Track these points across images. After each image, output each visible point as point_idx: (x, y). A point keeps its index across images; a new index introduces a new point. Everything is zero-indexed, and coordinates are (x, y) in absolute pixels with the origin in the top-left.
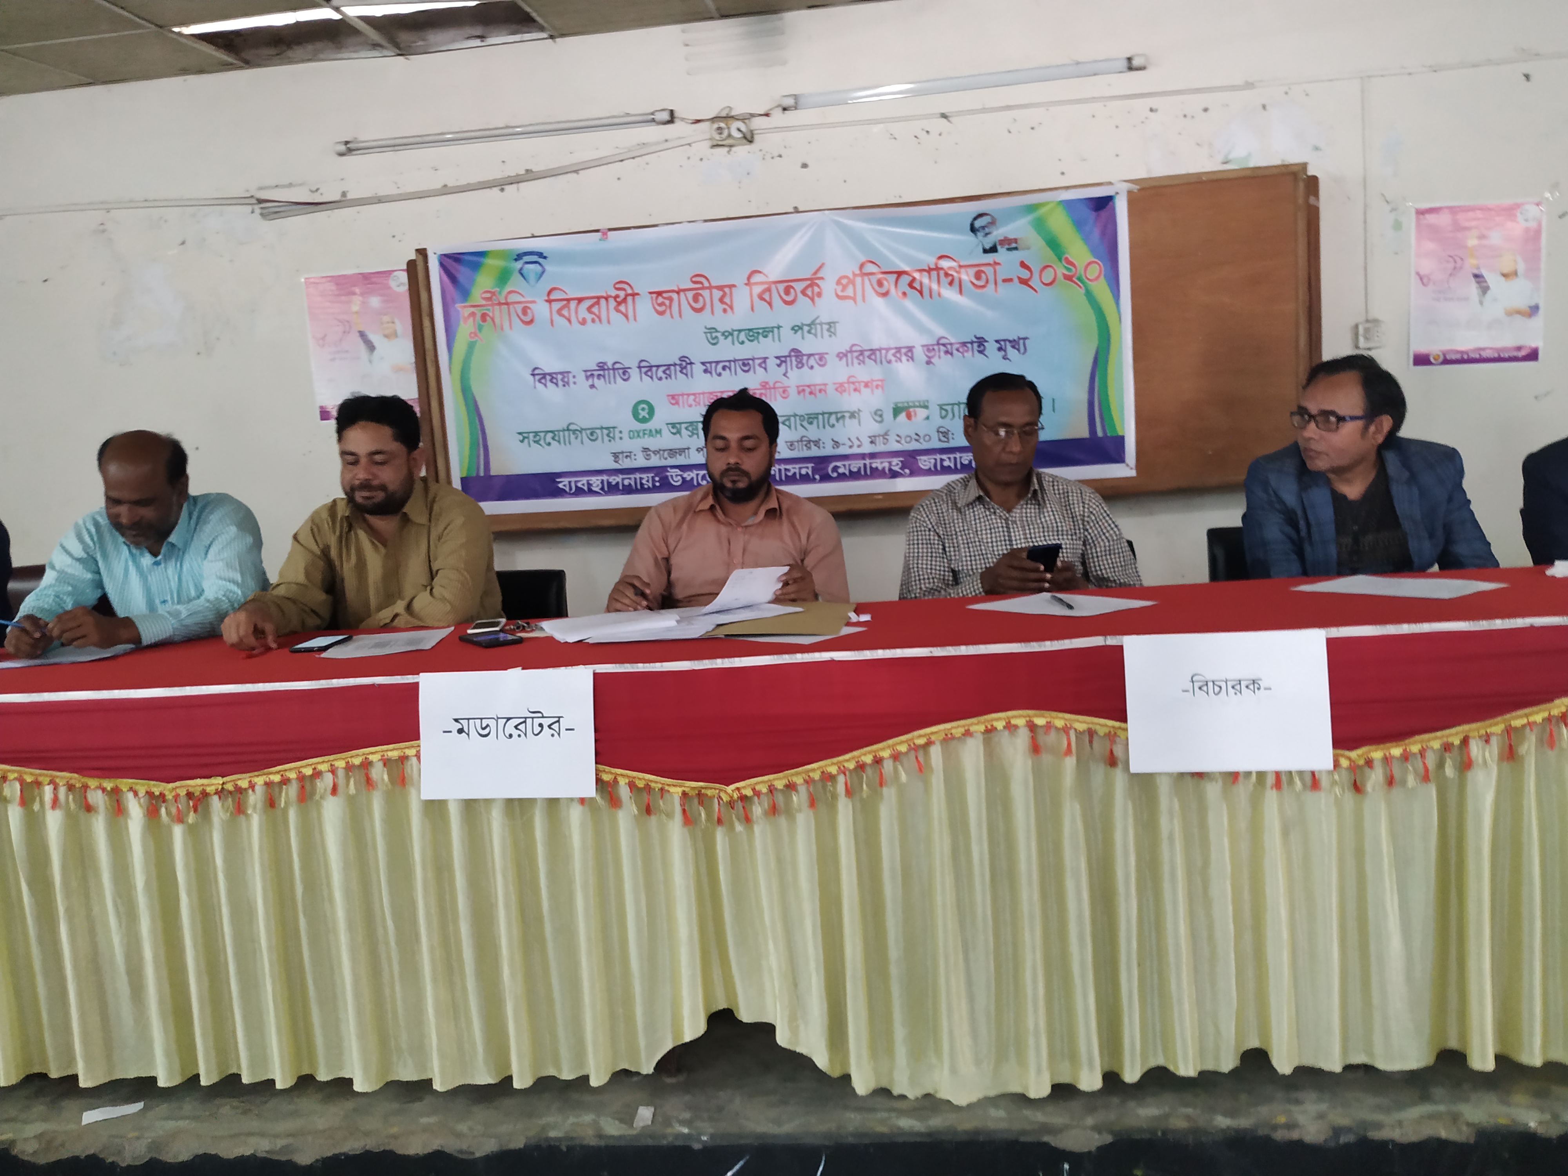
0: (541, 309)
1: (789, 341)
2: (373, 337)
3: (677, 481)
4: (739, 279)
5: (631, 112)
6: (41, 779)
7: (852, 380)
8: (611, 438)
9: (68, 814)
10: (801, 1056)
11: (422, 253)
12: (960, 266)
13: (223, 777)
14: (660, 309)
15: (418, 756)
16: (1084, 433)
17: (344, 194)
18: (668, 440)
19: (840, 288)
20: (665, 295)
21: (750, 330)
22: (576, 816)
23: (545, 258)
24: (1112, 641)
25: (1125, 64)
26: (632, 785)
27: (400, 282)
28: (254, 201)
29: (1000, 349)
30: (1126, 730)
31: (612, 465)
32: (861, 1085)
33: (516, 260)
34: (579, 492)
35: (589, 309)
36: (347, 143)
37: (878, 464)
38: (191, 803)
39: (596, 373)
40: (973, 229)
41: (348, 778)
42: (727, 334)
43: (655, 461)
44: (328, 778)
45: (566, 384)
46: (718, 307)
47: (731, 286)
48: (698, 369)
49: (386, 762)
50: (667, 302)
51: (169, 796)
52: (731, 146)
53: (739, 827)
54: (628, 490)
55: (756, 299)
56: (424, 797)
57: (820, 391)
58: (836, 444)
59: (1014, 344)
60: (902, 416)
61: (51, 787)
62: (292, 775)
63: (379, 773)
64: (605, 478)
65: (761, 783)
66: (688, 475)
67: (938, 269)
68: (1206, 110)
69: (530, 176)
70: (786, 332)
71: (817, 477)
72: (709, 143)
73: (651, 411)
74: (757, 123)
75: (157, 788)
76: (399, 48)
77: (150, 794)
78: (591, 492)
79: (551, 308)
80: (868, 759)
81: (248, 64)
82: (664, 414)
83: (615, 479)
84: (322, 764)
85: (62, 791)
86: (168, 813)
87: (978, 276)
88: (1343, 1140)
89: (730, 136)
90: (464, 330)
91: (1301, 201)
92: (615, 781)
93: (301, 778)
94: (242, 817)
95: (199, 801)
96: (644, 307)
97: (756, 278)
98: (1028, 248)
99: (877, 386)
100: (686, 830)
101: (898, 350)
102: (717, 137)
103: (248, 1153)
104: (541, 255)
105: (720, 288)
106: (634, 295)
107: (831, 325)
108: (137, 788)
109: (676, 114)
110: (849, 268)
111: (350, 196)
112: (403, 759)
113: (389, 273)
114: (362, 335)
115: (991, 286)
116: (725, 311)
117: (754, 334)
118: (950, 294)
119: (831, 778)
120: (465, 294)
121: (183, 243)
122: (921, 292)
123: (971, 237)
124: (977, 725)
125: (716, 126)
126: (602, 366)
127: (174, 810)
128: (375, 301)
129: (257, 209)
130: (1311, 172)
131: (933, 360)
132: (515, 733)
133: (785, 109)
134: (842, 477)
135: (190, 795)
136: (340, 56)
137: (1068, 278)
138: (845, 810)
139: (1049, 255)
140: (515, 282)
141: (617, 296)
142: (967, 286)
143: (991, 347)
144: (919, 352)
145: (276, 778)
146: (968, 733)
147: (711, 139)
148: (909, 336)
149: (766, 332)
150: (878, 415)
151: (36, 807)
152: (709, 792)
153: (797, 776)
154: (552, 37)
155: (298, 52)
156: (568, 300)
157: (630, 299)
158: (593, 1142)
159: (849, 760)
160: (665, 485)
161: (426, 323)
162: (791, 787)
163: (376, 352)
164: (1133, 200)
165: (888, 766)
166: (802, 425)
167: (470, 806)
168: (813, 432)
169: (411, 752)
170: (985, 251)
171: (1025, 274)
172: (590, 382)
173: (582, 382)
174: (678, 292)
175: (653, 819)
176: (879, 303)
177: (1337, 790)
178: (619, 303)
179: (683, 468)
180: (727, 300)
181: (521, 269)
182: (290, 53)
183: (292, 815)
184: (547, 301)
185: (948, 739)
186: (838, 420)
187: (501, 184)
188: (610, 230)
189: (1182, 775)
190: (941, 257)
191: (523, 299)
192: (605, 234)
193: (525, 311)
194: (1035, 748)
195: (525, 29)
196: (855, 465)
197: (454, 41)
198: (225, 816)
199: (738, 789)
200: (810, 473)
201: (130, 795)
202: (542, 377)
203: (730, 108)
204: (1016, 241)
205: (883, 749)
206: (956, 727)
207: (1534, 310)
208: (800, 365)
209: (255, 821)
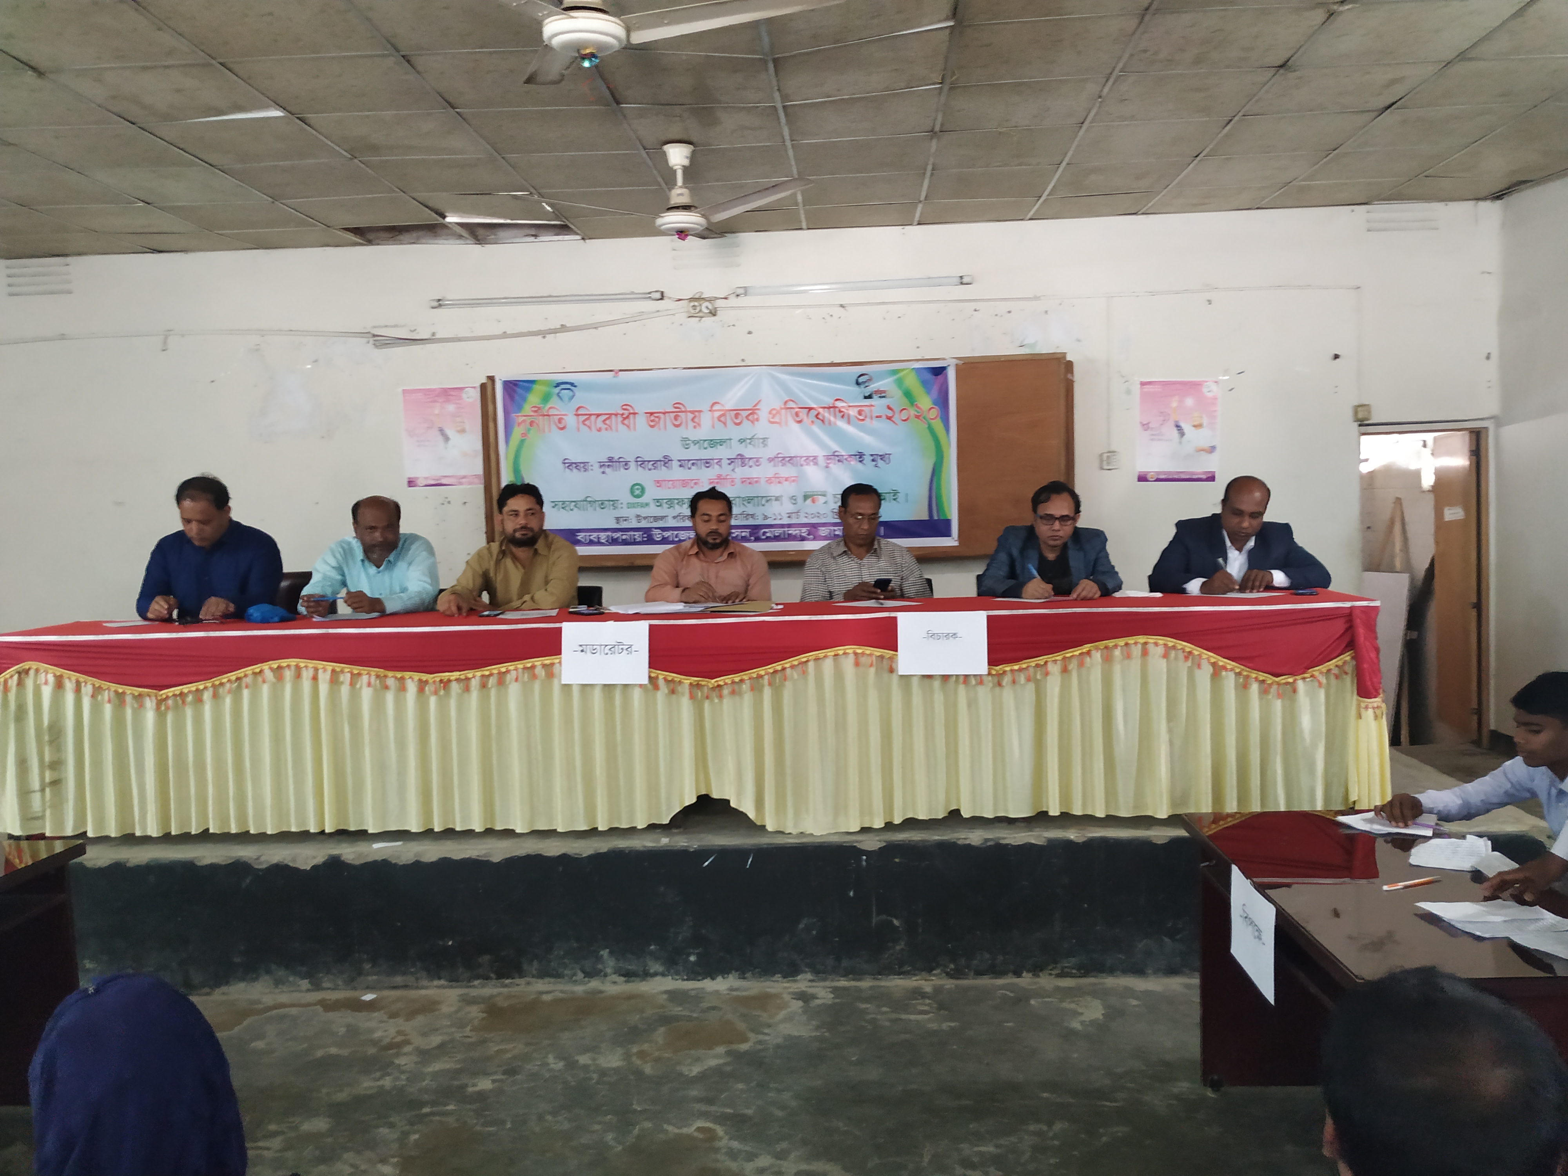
0: (571, 420)
1: (736, 449)
2: (450, 432)
3: (658, 538)
4: (705, 407)
5: (636, 291)
6: (362, 672)
7: (777, 476)
8: (615, 508)
9: (376, 690)
10: (742, 812)
11: (491, 379)
12: (850, 406)
13: (460, 671)
14: (652, 424)
15: (560, 663)
16: (925, 516)
17: (434, 334)
18: (653, 511)
19: (771, 416)
20: (656, 415)
21: (711, 440)
22: (637, 694)
23: (575, 386)
24: (893, 614)
25: (958, 280)
26: (665, 679)
27: (473, 397)
28: (370, 335)
29: (873, 460)
30: (897, 655)
31: (615, 526)
32: (770, 828)
33: (556, 387)
34: (591, 543)
35: (604, 421)
36: (439, 300)
37: (792, 531)
38: (442, 685)
39: (607, 464)
40: (858, 383)
41: (523, 673)
42: (696, 442)
43: (644, 524)
44: (514, 674)
45: (586, 470)
46: (691, 425)
47: (700, 411)
48: (675, 464)
49: (544, 666)
50: (657, 419)
51: (431, 681)
52: (702, 317)
53: (716, 701)
54: (625, 543)
55: (716, 420)
56: (563, 682)
57: (757, 482)
58: (766, 517)
59: (882, 457)
60: (809, 501)
61: (367, 676)
62: (495, 672)
63: (540, 672)
64: (609, 534)
65: (728, 679)
66: (666, 534)
67: (835, 407)
68: (1009, 312)
69: (563, 329)
70: (734, 443)
71: (753, 538)
72: (686, 315)
73: (643, 490)
74: (719, 303)
75: (425, 677)
76: (478, 240)
77: (420, 680)
78: (599, 543)
79: (578, 419)
80: (779, 668)
81: (370, 242)
82: (652, 493)
83: (616, 535)
84: (511, 666)
85: (373, 678)
86: (429, 690)
87: (860, 413)
88: (989, 844)
89: (700, 311)
90: (517, 433)
91: (1062, 377)
92: (657, 678)
93: (500, 673)
94: (466, 695)
95: (446, 684)
96: (641, 421)
97: (716, 407)
98: (892, 397)
99: (794, 481)
100: (690, 701)
101: (808, 457)
102: (693, 311)
103: (467, 856)
104: (572, 384)
105: (692, 412)
106: (635, 414)
107: (765, 439)
108: (413, 677)
109: (665, 295)
110: (778, 404)
111: (438, 336)
112: (552, 664)
113: (461, 389)
114: (441, 430)
115: (868, 420)
116: (695, 427)
117: (713, 443)
118: (841, 424)
119: (761, 677)
120: (520, 408)
121: (316, 361)
122: (823, 421)
123: (856, 389)
124: (830, 652)
125: (692, 304)
126: (611, 460)
127: (433, 689)
128: (451, 408)
129: (371, 340)
130: (1069, 358)
131: (831, 465)
132: (610, 652)
133: (738, 296)
134: (768, 539)
135: (441, 681)
136: (436, 241)
137: (917, 417)
138: (767, 692)
139: (905, 402)
140: (554, 402)
141: (623, 414)
142: (853, 419)
143: (867, 459)
144: (821, 461)
145: (487, 673)
146: (825, 657)
147: (688, 312)
148: (813, 449)
149: (721, 442)
150: (793, 499)
151: (358, 686)
152: (703, 683)
153: (745, 675)
154: (583, 239)
155: (406, 236)
156: (591, 415)
157: (631, 416)
158: (641, 849)
159: (770, 668)
160: (650, 541)
161: (491, 425)
162: (742, 681)
163: (450, 442)
164: (959, 370)
165: (788, 671)
166: (744, 504)
167: (585, 688)
168: (750, 509)
169: (557, 661)
170: (866, 398)
171: (890, 413)
172: (602, 470)
173: (597, 469)
174: (664, 413)
175: (674, 696)
176: (795, 427)
177: (991, 685)
178: (625, 419)
179: (664, 529)
180: (696, 420)
181: (558, 394)
182: (401, 237)
183: (493, 693)
184: (576, 415)
185: (817, 659)
186: (767, 501)
187: (544, 334)
188: (621, 370)
189: (924, 676)
190: (837, 400)
191: (559, 413)
192: (617, 373)
193: (560, 420)
194: (857, 664)
195: (565, 233)
196: (778, 532)
197: (516, 237)
198: (460, 691)
199: (717, 681)
200: (748, 534)
201: (410, 680)
202: (570, 465)
203: (702, 293)
204: (884, 392)
205: (786, 663)
206: (821, 653)
207: (1212, 449)
208: (743, 465)
209: (475, 694)
